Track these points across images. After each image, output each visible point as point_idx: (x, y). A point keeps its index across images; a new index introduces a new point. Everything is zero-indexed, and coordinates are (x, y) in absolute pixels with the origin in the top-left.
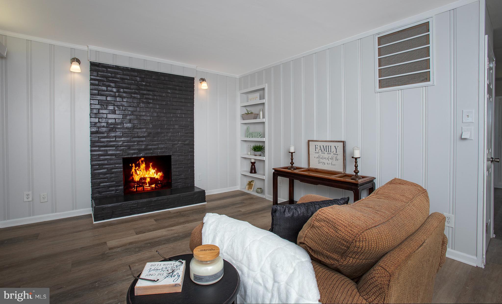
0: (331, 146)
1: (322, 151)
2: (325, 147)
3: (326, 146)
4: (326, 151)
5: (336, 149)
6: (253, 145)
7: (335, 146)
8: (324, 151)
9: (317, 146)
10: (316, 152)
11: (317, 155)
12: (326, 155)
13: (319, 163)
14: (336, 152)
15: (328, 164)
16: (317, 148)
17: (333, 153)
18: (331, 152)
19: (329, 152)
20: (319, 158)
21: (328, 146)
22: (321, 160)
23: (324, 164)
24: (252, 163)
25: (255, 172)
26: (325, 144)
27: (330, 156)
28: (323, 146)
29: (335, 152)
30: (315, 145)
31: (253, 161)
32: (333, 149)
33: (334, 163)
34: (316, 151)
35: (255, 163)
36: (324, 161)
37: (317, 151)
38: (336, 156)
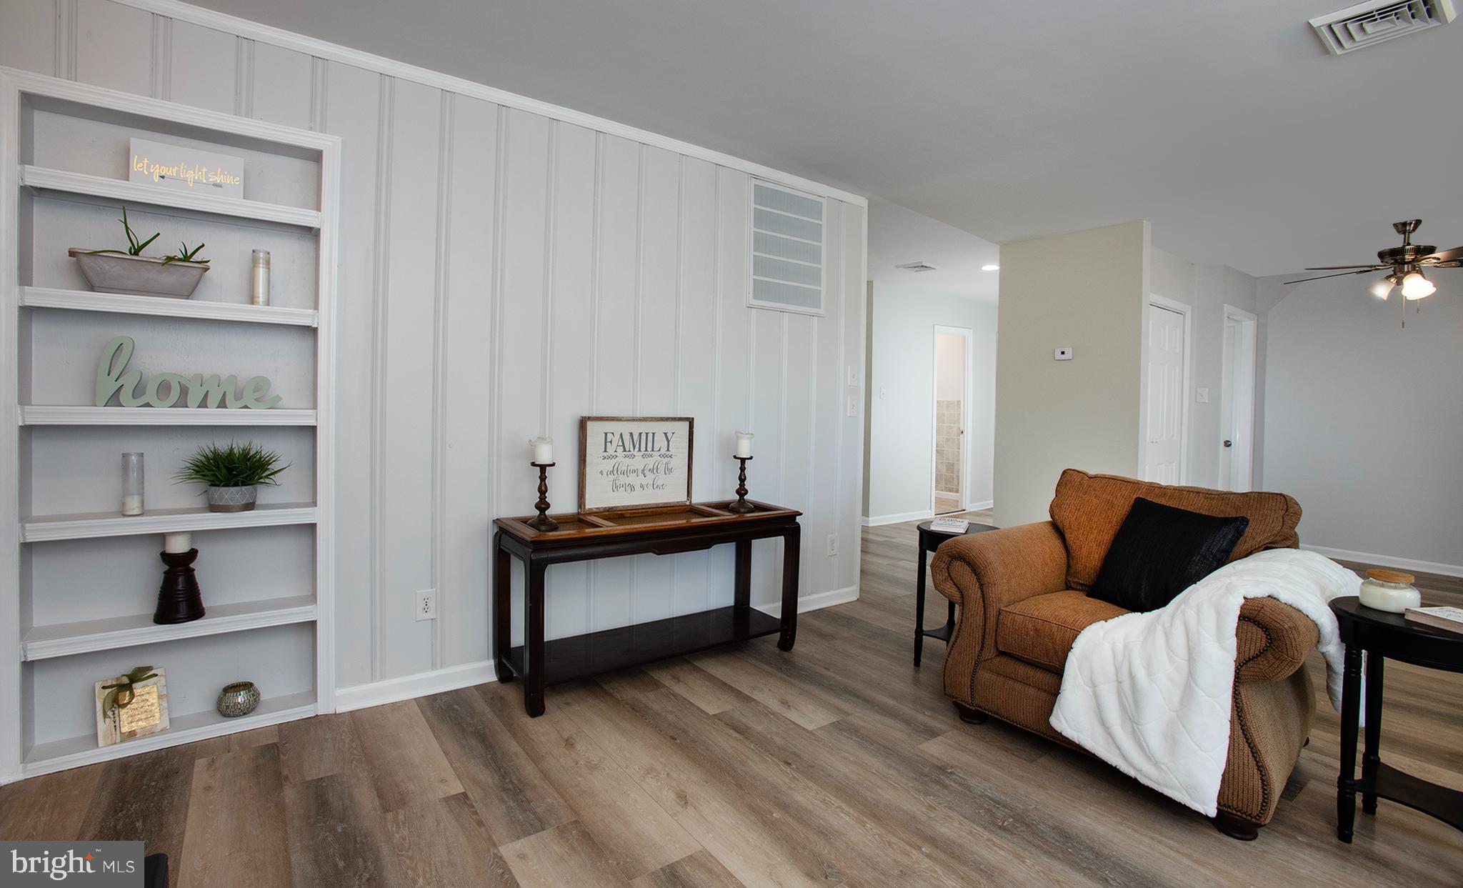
0: (654, 434)
1: (625, 450)
2: (636, 437)
3: (640, 434)
4: (640, 450)
5: (668, 441)
6: (194, 449)
7: (666, 434)
8: (632, 449)
9: (610, 437)
10: (605, 454)
11: (608, 465)
12: (638, 462)
13: (615, 487)
14: (668, 450)
15: (642, 486)
16: (611, 442)
17: (659, 453)
18: (653, 450)
19: (646, 453)
20: (615, 473)
21: (647, 434)
22: (623, 479)
23: (632, 488)
24: (166, 557)
25: (196, 612)
26: (636, 428)
27: (650, 462)
28: (631, 434)
29: (664, 451)
30: (606, 434)
31: (178, 546)
32: (660, 442)
33: (659, 483)
34: (605, 451)
35: (193, 554)
36: (632, 479)
37: (611, 451)
38: (666, 460)
